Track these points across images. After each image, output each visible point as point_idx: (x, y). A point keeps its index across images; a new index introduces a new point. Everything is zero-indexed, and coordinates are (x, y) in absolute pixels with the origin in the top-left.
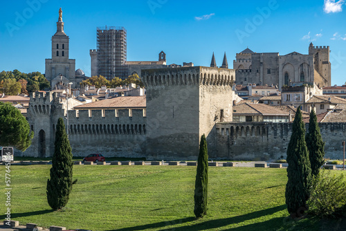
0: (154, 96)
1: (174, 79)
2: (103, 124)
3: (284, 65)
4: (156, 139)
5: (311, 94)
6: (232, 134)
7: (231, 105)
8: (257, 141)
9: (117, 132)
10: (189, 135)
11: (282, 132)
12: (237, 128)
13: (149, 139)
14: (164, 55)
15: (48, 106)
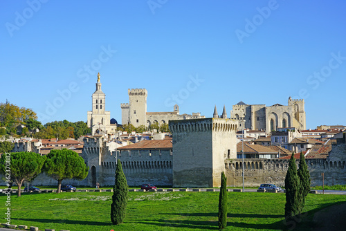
0: (178, 140)
1: (194, 127)
2: (139, 161)
3: (270, 114)
4: (180, 172)
5: (293, 136)
6: (237, 168)
9: (150, 167)
10: (205, 169)
11: (274, 166)
12: (241, 163)
13: (175, 173)
15: (98, 148)
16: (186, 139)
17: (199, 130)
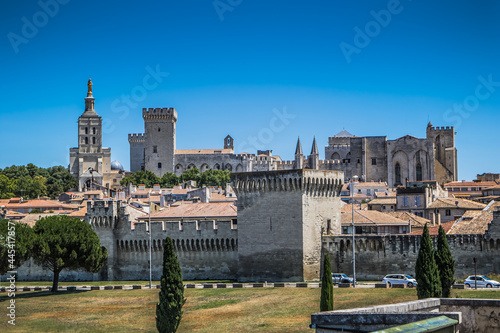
0: (247, 205)
1: (272, 184)
2: (181, 239)
3: (394, 153)
4: (250, 257)
5: (433, 196)
6: (341, 249)
7: (338, 214)
8: (371, 257)
9: (199, 249)
10: (290, 251)
11: (401, 247)
12: (348, 242)
13: (241, 257)
14: (232, 140)
15: (111, 217)
16: (259, 202)
17: (281, 189)
